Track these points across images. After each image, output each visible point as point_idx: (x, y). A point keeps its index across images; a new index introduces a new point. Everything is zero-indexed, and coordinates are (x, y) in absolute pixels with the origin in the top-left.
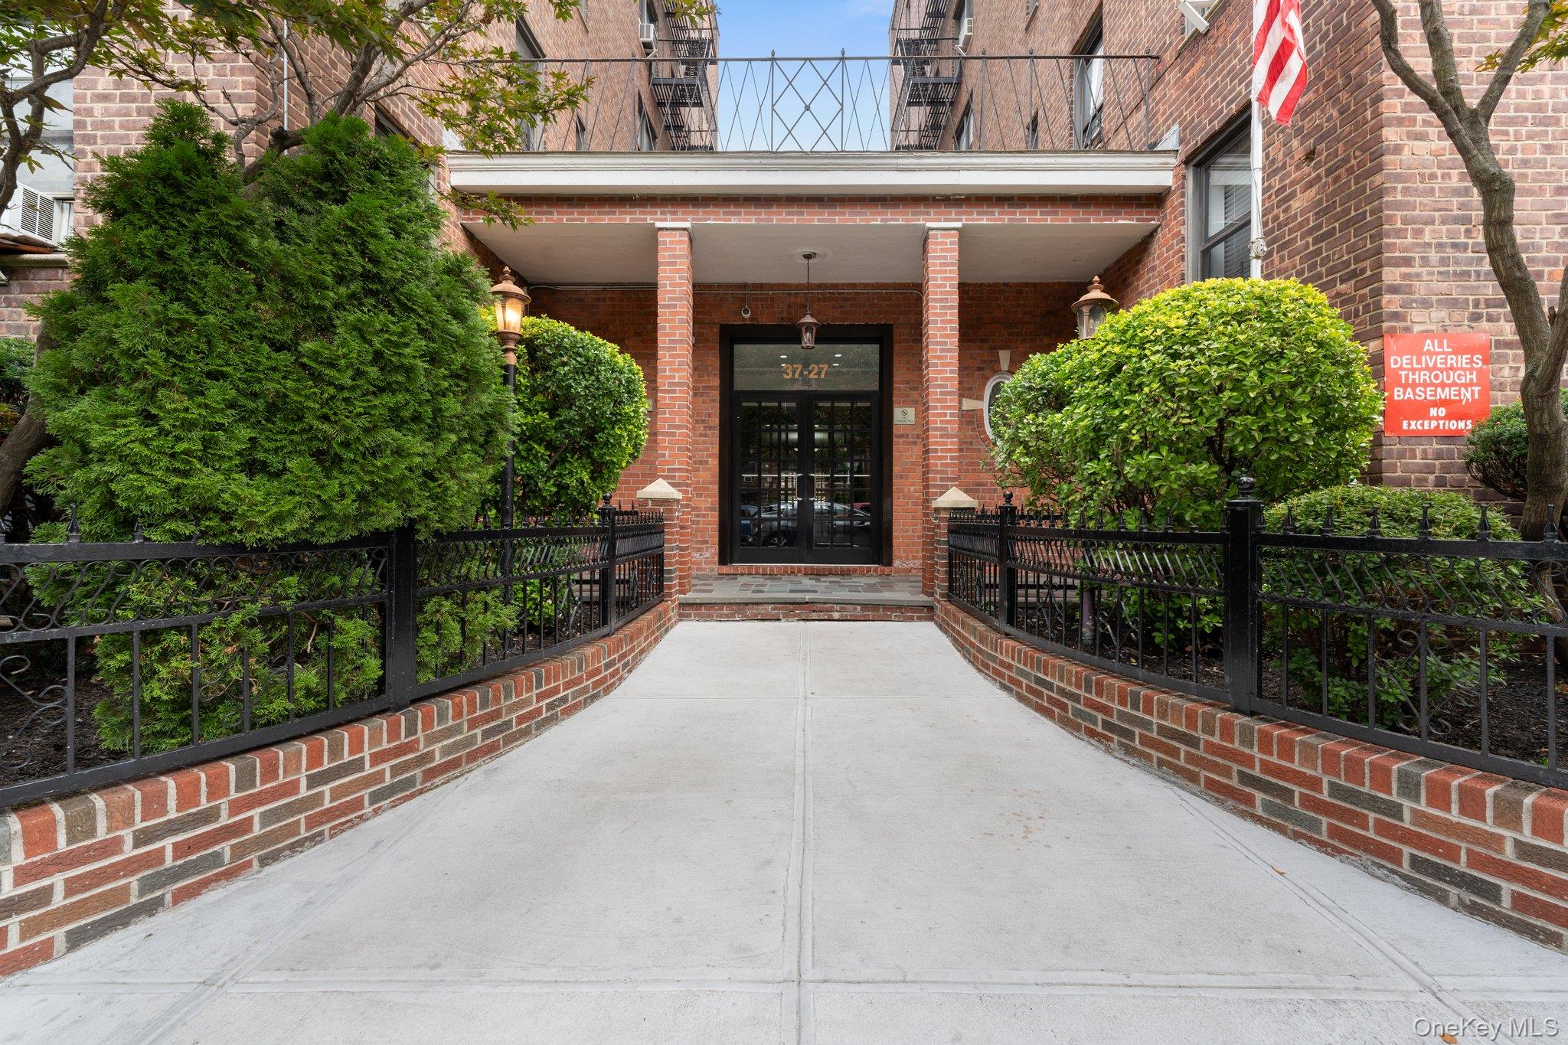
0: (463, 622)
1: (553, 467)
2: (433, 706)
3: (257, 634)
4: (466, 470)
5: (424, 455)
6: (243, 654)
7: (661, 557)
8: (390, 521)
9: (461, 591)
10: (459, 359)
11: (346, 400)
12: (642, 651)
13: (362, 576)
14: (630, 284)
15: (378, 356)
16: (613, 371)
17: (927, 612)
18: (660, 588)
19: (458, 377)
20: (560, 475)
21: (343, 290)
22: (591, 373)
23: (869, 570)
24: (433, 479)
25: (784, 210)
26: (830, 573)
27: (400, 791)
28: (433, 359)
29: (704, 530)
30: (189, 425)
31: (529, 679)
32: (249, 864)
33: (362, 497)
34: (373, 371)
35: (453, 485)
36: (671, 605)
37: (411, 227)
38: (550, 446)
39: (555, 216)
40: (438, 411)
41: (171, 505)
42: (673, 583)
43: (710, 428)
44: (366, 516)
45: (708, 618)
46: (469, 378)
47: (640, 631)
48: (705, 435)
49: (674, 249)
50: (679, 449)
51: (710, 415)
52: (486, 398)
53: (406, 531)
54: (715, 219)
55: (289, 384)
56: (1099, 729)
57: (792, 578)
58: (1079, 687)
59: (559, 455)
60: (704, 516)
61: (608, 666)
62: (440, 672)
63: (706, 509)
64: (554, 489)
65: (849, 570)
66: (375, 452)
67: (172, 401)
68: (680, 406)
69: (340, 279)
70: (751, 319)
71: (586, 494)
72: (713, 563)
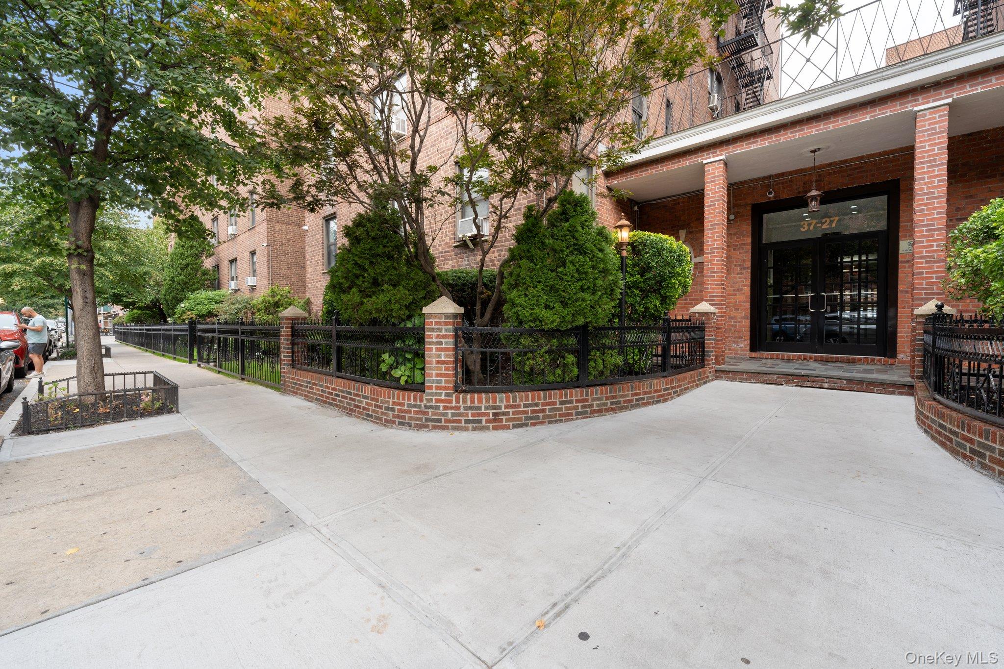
0: (603, 360)
1: (643, 300)
2: (594, 389)
3: (547, 356)
4: (604, 305)
5: (590, 300)
6: (544, 361)
7: (703, 343)
8: (581, 323)
9: (603, 349)
10: (601, 266)
11: (569, 285)
12: (687, 389)
13: (572, 341)
14: (693, 192)
15: (578, 270)
16: (671, 252)
17: (908, 389)
18: (703, 360)
19: (601, 272)
20: (646, 303)
21: (568, 251)
22: (660, 255)
23: (873, 360)
24: (593, 308)
25: (789, 132)
26: (837, 360)
27: (583, 415)
28: (593, 267)
29: (739, 331)
30: (534, 296)
31: (628, 387)
32: (545, 422)
33: (573, 315)
34: (576, 275)
35: (600, 310)
36: (709, 370)
37: (587, 224)
38: (641, 290)
39: (650, 171)
40: (595, 285)
41: (530, 318)
42: (711, 358)
43: (744, 269)
44: (574, 321)
45: (734, 380)
46: (605, 272)
47: (685, 378)
48: (741, 273)
49: (715, 173)
50: (717, 284)
51: (744, 261)
52: (611, 278)
53: (585, 326)
54: (739, 149)
55: (555, 282)
56: (968, 453)
57: (805, 362)
58: (958, 427)
59: (645, 294)
60: (739, 322)
61: (665, 390)
62: (596, 377)
63: (741, 318)
64: (643, 310)
65: (854, 359)
66: (577, 300)
67: (531, 290)
68: (717, 261)
69: (568, 247)
70: (774, 197)
71: (658, 311)
72: (746, 351)
